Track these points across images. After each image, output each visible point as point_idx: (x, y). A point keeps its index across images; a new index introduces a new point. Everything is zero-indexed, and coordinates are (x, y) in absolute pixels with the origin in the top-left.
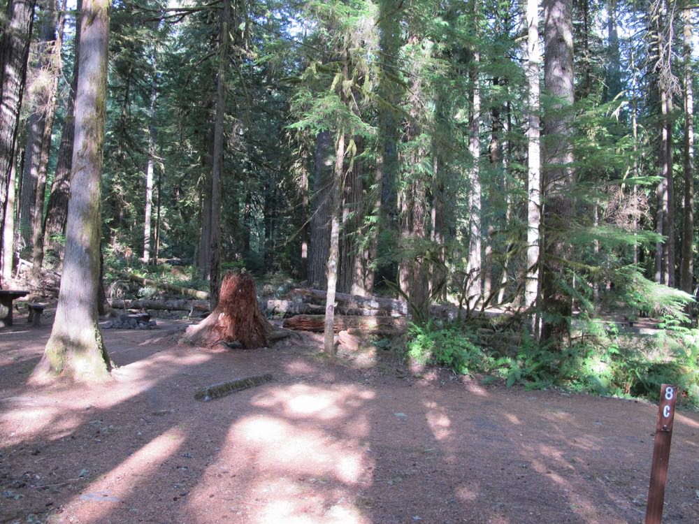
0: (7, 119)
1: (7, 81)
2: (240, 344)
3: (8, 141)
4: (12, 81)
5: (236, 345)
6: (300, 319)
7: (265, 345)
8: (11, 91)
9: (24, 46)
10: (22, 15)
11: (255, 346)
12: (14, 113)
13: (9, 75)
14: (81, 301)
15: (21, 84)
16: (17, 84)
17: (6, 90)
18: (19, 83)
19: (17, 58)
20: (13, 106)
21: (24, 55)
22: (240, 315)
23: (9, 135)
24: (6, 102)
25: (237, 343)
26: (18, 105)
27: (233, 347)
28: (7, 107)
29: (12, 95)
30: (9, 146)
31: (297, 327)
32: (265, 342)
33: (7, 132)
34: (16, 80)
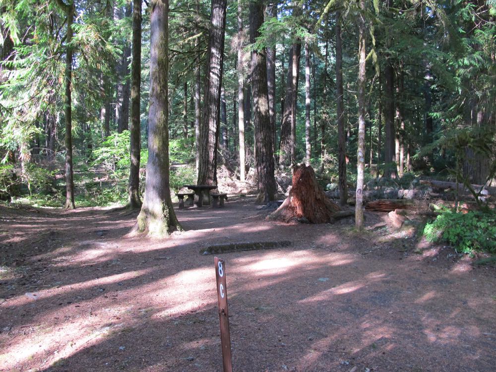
0: (214, 81)
1: (212, 58)
2: (307, 220)
3: (215, 94)
4: (215, 57)
5: (303, 220)
6: (380, 202)
7: (329, 221)
8: (215, 63)
9: (220, 33)
10: (218, 14)
11: (320, 222)
12: (218, 76)
13: (213, 53)
14: (154, 187)
15: (220, 57)
16: (218, 58)
17: (212, 63)
18: (219, 57)
19: (217, 42)
20: (217, 72)
21: (221, 39)
22: (303, 197)
23: (216, 90)
24: (212, 71)
25: (304, 219)
26: (220, 71)
27: (302, 222)
28: (213, 73)
29: (216, 66)
30: (216, 97)
31: (377, 209)
32: (329, 219)
33: (214, 89)
34: (217, 56)
